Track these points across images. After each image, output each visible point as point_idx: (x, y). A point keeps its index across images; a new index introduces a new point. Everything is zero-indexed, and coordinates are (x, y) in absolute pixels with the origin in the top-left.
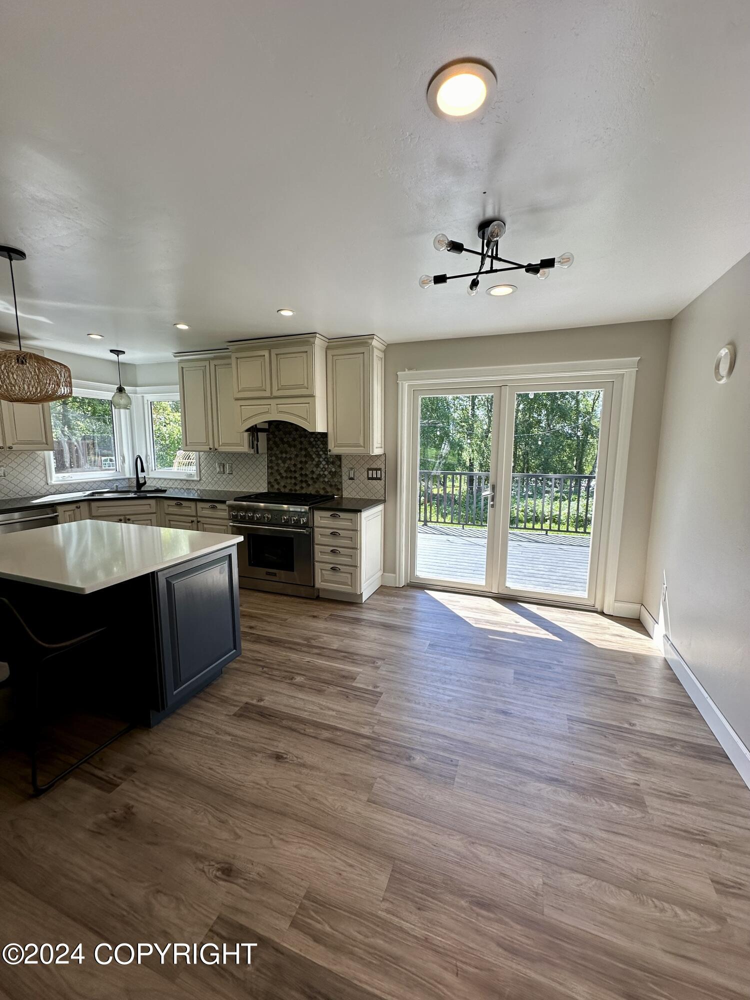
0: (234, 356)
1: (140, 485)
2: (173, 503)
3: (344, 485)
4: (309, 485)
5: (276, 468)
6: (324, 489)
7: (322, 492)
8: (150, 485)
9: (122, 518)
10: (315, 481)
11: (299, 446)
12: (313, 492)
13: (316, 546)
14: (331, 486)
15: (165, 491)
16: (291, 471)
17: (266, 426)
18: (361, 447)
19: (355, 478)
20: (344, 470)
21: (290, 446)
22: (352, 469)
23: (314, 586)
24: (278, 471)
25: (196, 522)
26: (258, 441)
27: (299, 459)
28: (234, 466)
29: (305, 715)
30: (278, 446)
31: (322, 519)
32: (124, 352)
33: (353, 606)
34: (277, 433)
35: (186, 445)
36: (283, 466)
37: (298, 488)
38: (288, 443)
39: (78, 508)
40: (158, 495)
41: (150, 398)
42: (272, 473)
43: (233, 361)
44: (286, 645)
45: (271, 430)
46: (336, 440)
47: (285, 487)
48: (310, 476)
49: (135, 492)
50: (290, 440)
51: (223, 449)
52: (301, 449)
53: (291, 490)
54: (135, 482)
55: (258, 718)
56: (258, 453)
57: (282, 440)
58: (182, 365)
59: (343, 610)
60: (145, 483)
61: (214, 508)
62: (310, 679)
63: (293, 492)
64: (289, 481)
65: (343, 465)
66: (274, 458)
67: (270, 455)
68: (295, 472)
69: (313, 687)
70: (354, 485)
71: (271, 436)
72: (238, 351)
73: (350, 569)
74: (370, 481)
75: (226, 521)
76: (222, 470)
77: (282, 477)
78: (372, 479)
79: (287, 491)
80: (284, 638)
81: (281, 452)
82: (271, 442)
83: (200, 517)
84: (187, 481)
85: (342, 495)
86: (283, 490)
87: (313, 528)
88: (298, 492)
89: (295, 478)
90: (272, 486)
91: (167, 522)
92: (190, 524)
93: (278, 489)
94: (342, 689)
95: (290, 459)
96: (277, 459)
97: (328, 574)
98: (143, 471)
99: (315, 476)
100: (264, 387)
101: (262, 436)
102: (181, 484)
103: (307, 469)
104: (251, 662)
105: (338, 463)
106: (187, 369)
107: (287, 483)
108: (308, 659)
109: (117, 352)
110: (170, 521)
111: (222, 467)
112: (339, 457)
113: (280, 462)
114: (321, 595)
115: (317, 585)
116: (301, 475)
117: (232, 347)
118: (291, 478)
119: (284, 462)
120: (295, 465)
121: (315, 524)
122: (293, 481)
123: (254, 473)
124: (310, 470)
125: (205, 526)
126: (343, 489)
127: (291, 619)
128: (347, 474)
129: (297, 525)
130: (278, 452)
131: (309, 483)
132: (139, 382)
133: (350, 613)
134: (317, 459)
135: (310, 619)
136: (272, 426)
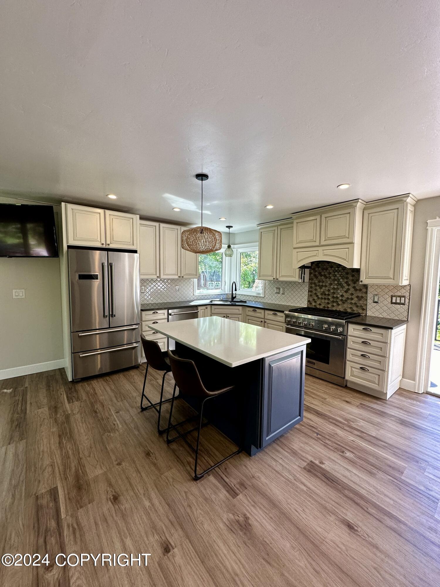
0: (295, 222)
1: (233, 298)
2: (252, 309)
3: (369, 307)
4: (338, 305)
5: (314, 292)
6: (351, 308)
7: (349, 310)
8: (238, 298)
9: (225, 315)
10: (344, 302)
11: (333, 278)
12: (342, 310)
13: (348, 350)
14: (357, 306)
15: (246, 302)
16: (325, 294)
17: (310, 265)
18: (391, 279)
19: (379, 302)
20: (370, 296)
21: (326, 277)
22: (376, 295)
23: (344, 378)
24: (315, 294)
25: (263, 322)
26: (304, 274)
27: (332, 287)
28: (286, 290)
29: (363, 492)
30: (317, 277)
31: (355, 330)
32: (232, 227)
33: (377, 400)
34: (317, 269)
35: (260, 276)
36: (319, 291)
37: (329, 306)
38: (325, 276)
39: (207, 308)
40: (243, 304)
41: (241, 250)
42: (311, 295)
43: (295, 224)
44: (331, 420)
45: (313, 267)
46: (367, 273)
47: (320, 304)
48: (340, 298)
49: (231, 302)
50: (326, 273)
51: (281, 279)
52: (335, 280)
53: (324, 307)
54: (231, 296)
55: (323, 479)
56: (304, 281)
57: (320, 273)
58: (262, 231)
59: (371, 402)
60: (236, 297)
61: (275, 314)
62: (359, 458)
63: (326, 308)
64: (323, 301)
65: (369, 292)
66: (313, 285)
67: (311, 283)
68: (329, 295)
69: (364, 467)
70: (377, 307)
71: (312, 271)
72: (297, 218)
73: (379, 372)
74: (393, 305)
75: (282, 323)
76: (278, 292)
77: (319, 298)
78: (396, 303)
79: (321, 307)
80: (327, 414)
81: (319, 282)
82: (312, 275)
83: (266, 319)
84: (257, 297)
85: (366, 314)
86: (318, 307)
87: (346, 336)
88: (330, 309)
89: (329, 299)
90: (311, 304)
91: (247, 320)
92: (260, 323)
93: (315, 306)
94: (392, 478)
95: (326, 286)
96: (316, 286)
97: (357, 372)
98: (236, 290)
99: (344, 299)
100: (314, 240)
101: (307, 271)
102: (254, 299)
103: (338, 294)
104: (307, 426)
105: (364, 290)
106: (264, 233)
107: (321, 302)
108: (352, 439)
109: (229, 227)
110: (248, 319)
111: (278, 290)
112: (366, 286)
113: (318, 288)
114: (349, 385)
115: (347, 378)
116: (333, 297)
117: (294, 216)
118: (325, 299)
119: (321, 288)
120: (329, 290)
121: (349, 333)
122: (326, 301)
123: (299, 295)
124: (341, 294)
125: (269, 325)
126: (368, 310)
127: (329, 400)
128: (372, 298)
129: (335, 332)
130: (316, 282)
131: (339, 303)
132: (236, 242)
133: (377, 406)
134: (347, 287)
135: (344, 403)
136: (314, 265)
